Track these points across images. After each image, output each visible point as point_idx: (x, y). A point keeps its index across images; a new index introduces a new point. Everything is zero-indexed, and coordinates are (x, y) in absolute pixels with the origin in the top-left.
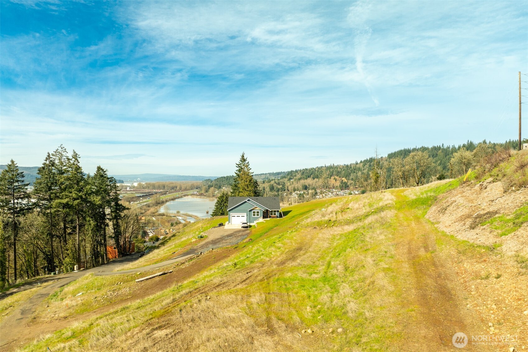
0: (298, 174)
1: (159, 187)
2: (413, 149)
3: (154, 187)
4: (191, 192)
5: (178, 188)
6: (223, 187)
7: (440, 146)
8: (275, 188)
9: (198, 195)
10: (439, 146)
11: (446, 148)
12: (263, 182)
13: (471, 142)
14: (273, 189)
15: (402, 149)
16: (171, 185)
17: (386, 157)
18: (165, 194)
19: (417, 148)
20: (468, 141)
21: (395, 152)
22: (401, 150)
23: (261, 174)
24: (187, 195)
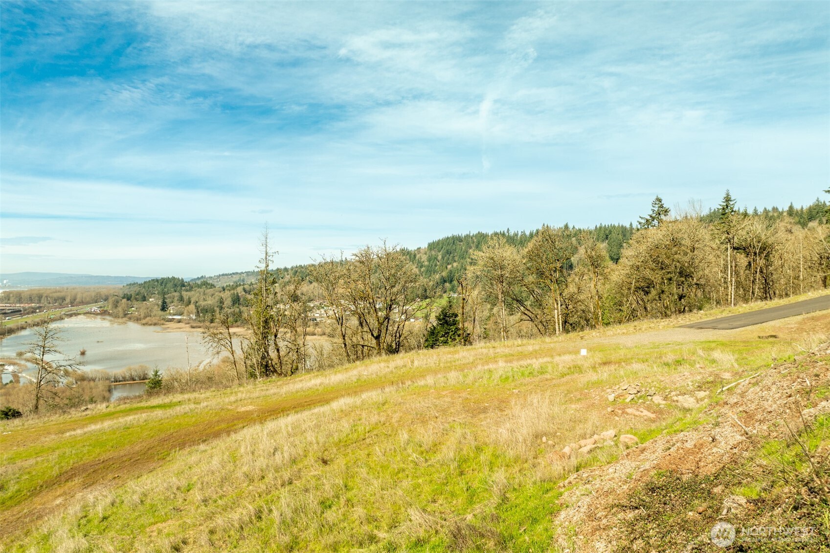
0: (288, 275)
1: (31, 299)
2: (465, 237)
3: (19, 298)
4: (87, 308)
5: (68, 300)
6: (151, 298)
7: (504, 232)
8: (242, 299)
9: (97, 314)
10: (502, 232)
11: (512, 234)
12: (222, 289)
13: (547, 226)
14: (239, 301)
15: (450, 235)
16: (56, 295)
17: (425, 248)
18: (33, 312)
19: (471, 235)
20: (544, 225)
21: (439, 241)
22: (448, 238)
23: (233, 274)
24: (76, 314)
